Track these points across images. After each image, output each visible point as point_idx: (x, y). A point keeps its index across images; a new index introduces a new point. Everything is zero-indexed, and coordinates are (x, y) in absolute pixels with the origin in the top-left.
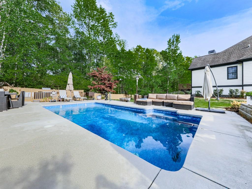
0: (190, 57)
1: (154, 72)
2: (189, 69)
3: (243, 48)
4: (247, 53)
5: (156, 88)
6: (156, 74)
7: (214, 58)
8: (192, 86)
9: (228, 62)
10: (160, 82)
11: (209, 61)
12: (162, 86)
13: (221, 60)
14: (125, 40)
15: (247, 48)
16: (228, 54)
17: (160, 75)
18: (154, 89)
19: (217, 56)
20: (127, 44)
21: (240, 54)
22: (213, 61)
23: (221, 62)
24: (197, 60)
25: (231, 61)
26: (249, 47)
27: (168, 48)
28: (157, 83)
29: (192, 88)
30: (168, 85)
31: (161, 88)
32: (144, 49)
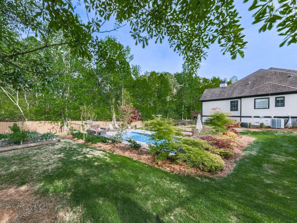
0: (207, 78)
1: (169, 97)
2: (200, 100)
3: (245, 85)
4: (246, 90)
5: (171, 113)
6: (171, 99)
7: (221, 92)
8: (203, 115)
9: (231, 97)
10: (175, 108)
11: (217, 94)
12: (177, 111)
13: (226, 94)
14: (138, 66)
15: (248, 85)
16: (233, 89)
17: (175, 100)
18: (168, 114)
19: (224, 89)
20: (140, 69)
21: (241, 91)
22: (220, 95)
23: (226, 97)
24: (207, 92)
25: (234, 96)
26: (249, 84)
27: (183, 71)
28: (172, 108)
29: (203, 117)
30: (183, 109)
31: (176, 112)
32: (158, 74)
